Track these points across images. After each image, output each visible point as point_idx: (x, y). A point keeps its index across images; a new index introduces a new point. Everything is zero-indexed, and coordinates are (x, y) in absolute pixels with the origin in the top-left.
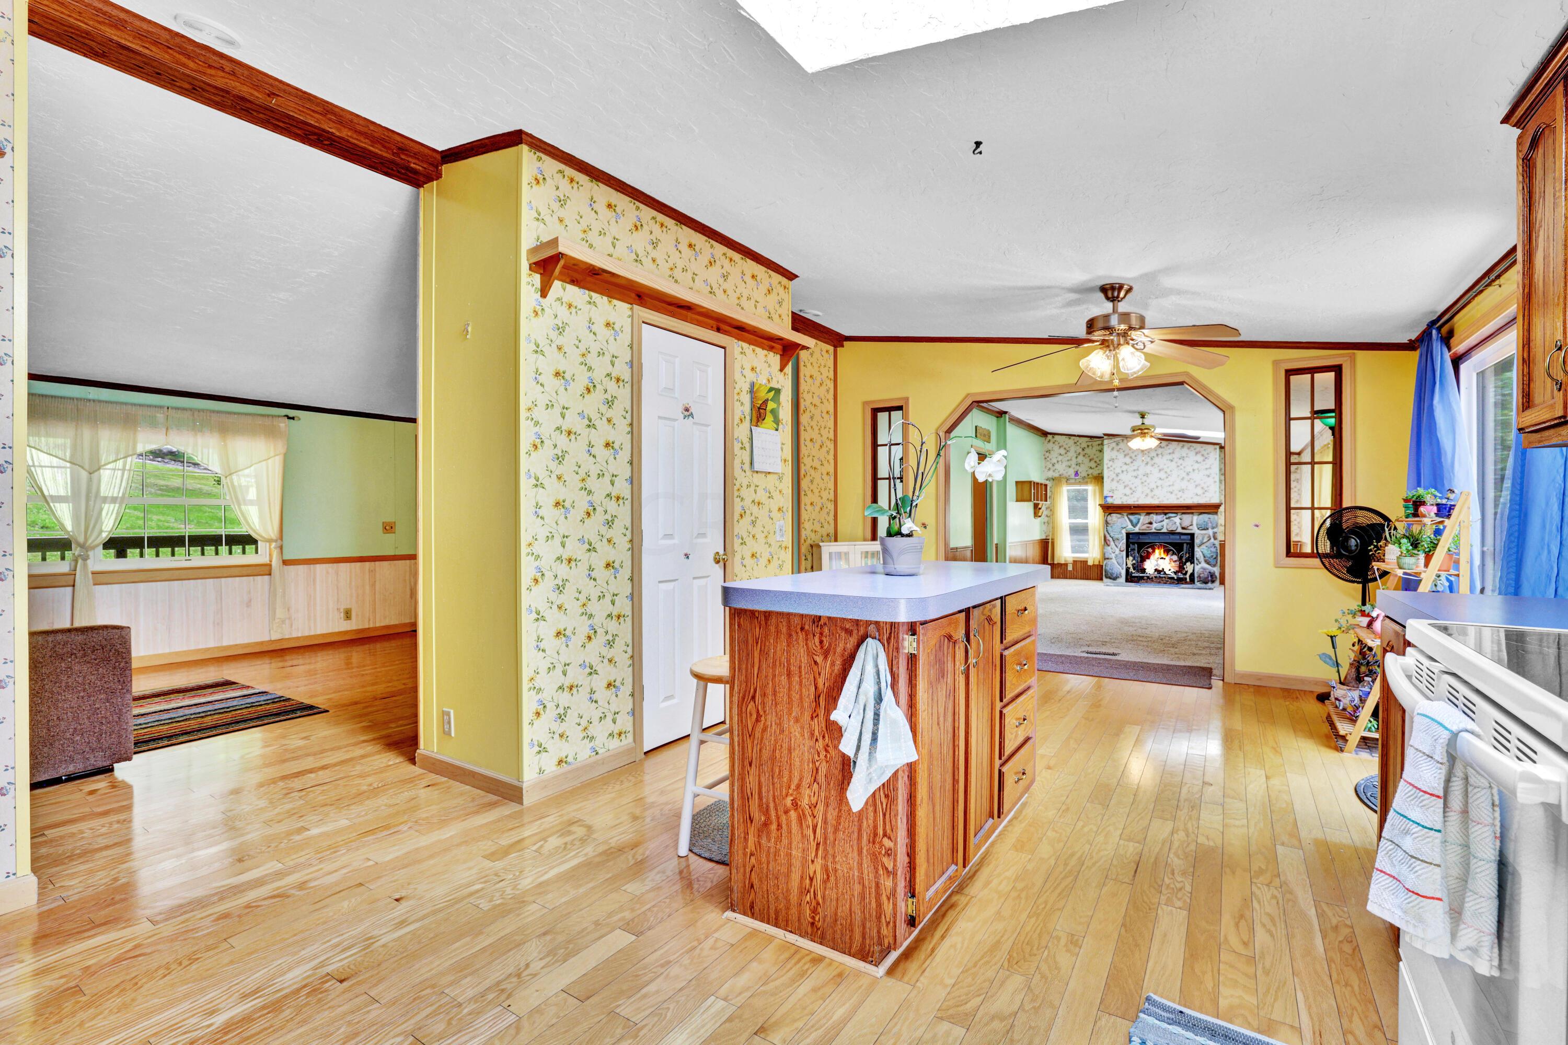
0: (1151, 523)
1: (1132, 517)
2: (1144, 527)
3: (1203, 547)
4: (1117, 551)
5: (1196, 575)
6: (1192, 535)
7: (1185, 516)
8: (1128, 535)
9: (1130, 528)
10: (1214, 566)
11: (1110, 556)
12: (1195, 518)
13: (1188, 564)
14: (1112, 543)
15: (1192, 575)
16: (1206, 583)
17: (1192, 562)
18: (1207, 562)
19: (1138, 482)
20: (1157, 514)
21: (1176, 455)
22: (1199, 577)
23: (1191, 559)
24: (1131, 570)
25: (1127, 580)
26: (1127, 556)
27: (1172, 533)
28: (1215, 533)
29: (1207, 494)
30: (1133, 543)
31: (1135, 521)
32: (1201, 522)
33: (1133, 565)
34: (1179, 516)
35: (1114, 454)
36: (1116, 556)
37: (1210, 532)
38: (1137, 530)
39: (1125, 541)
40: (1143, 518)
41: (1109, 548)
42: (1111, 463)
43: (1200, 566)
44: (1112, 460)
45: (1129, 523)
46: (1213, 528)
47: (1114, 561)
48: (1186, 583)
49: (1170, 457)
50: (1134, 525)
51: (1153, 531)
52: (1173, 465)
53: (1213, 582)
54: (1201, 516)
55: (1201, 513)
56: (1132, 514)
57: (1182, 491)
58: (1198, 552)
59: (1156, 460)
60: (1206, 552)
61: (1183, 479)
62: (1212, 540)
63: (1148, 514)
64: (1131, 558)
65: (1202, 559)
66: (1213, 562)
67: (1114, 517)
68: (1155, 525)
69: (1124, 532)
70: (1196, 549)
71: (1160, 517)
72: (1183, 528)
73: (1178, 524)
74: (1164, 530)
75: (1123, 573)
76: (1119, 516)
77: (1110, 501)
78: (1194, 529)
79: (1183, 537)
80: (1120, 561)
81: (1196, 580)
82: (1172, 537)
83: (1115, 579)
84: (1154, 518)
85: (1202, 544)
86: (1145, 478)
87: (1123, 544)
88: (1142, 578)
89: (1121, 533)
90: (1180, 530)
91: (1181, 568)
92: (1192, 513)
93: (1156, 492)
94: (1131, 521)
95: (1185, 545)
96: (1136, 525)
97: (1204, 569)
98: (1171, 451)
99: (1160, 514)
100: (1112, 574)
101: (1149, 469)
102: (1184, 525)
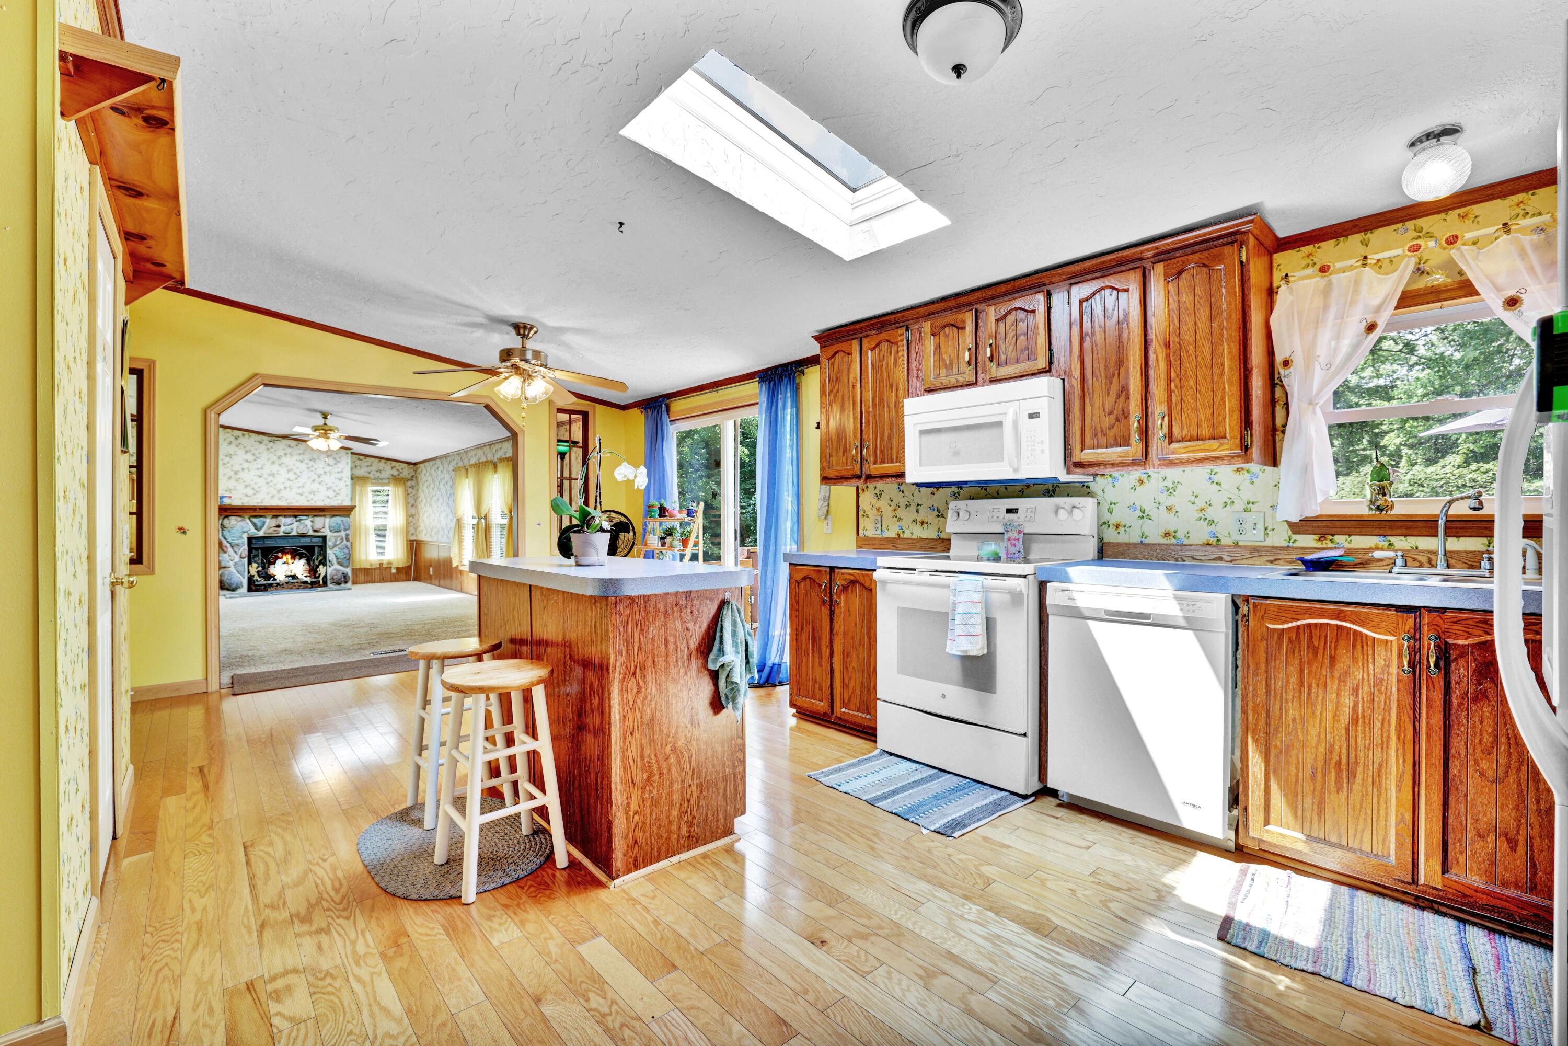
0: (279, 526)
1: (255, 520)
2: (271, 531)
3: (336, 549)
4: (237, 558)
5: (329, 577)
6: (324, 538)
7: (317, 519)
8: (250, 540)
9: (253, 531)
10: (347, 567)
11: (228, 565)
12: (327, 520)
13: (321, 567)
14: (230, 550)
15: (325, 577)
16: (339, 584)
17: (325, 565)
18: (340, 564)
19: (262, 482)
20: (285, 516)
21: (305, 457)
22: (332, 579)
23: (324, 562)
24: (256, 577)
25: (250, 590)
26: (250, 563)
27: (303, 536)
28: (347, 535)
29: (338, 497)
30: (257, 549)
31: (259, 524)
32: (333, 525)
33: (258, 572)
34: (310, 519)
35: (232, 449)
36: (236, 563)
37: (343, 534)
38: (261, 534)
39: (246, 547)
40: (269, 521)
41: (226, 555)
42: (228, 459)
43: (333, 568)
44: (230, 456)
45: (251, 527)
46: (345, 530)
47: (233, 569)
48: (320, 586)
49: (300, 457)
50: (258, 529)
51: (282, 534)
52: (305, 466)
53: (346, 582)
54: (334, 519)
55: (334, 516)
56: (255, 516)
57: (313, 493)
58: (331, 554)
59: (284, 460)
60: (339, 554)
61: (314, 481)
62: (345, 542)
63: (275, 516)
64: (255, 565)
65: (334, 561)
66: (345, 563)
67: (233, 521)
68: (283, 529)
69: (245, 536)
70: (328, 551)
71: (289, 520)
72: (315, 531)
73: (309, 527)
74: (294, 533)
75: (245, 582)
76: (239, 518)
77: (227, 501)
78: (326, 532)
79: (314, 540)
80: (240, 569)
81: (329, 582)
82: (302, 540)
83: (234, 590)
84: (283, 520)
85: (335, 545)
86: (271, 478)
87: (244, 550)
88: (271, 585)
89: (241, 537)
90: (311, 533)
91: (313, 571)
92: (324, 516)
93: (284, 493)
94: (255, 525)
95: (316, 549)
96: (261, 528)
97: (337, 570)
98: (301, 451)
99: (290, 516)
100: (230, 585)
101: (275, 468)
102: (315, 528)
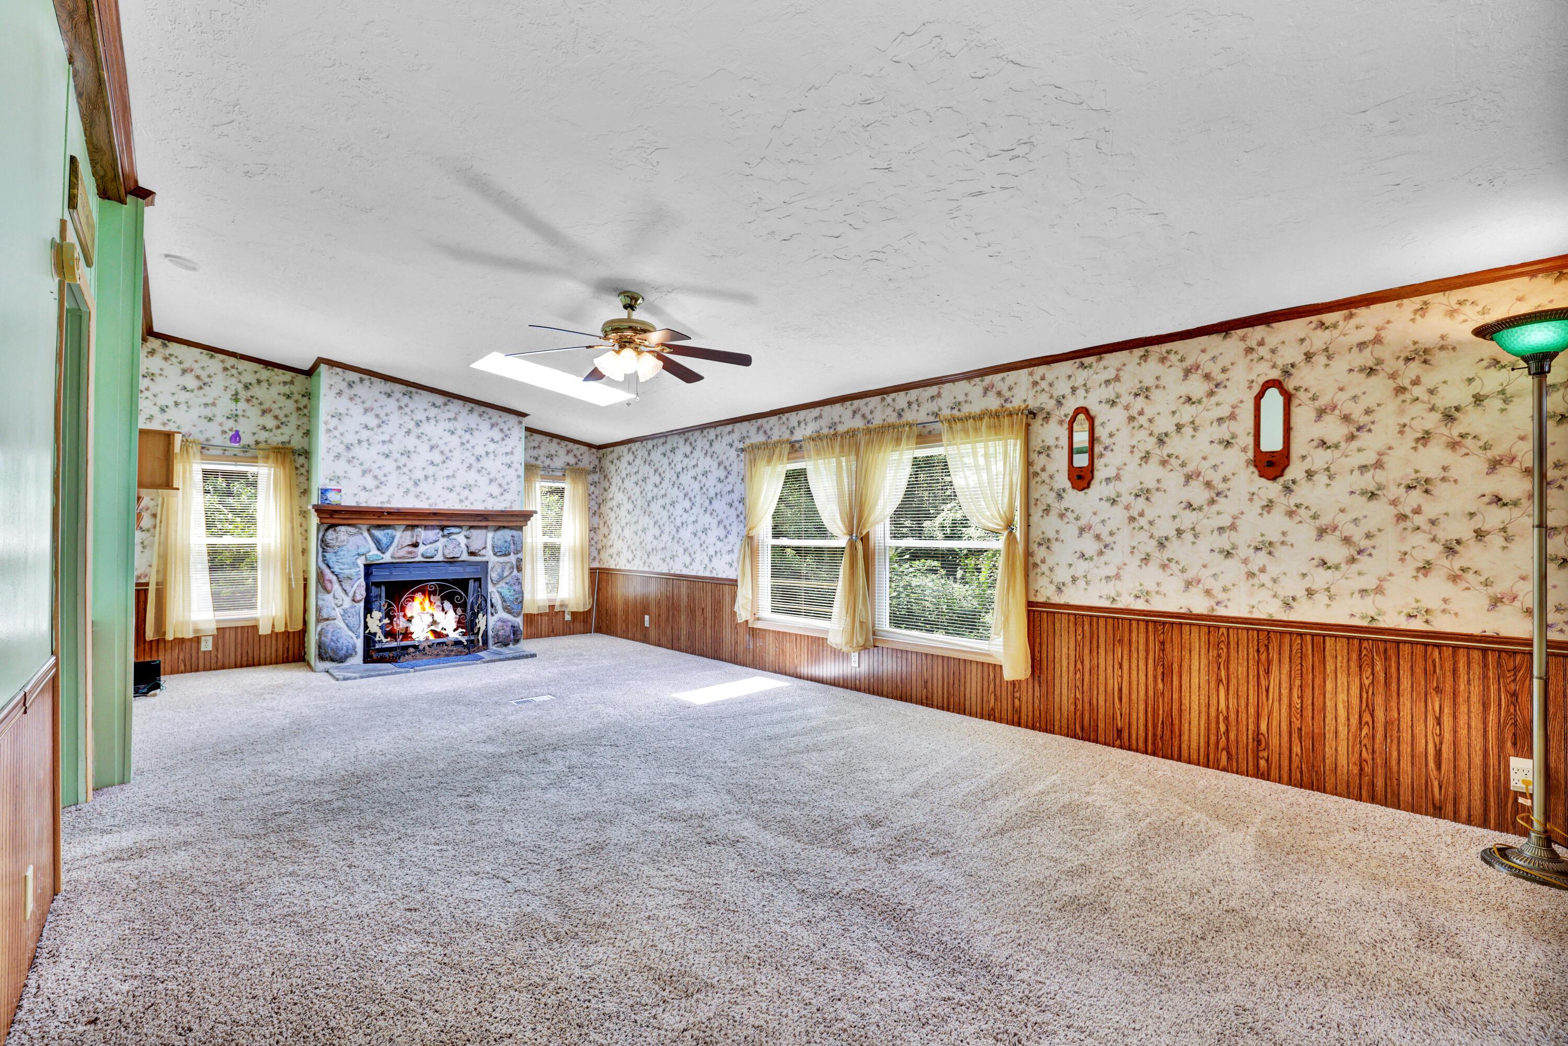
0: (415, 545)
1: (378, 533)
2: (402, 553)
3: (502, 584)
4: (347, 603)
5: (490, 633)
6: (484, 565)
7: (474, 532)
8: (369, 568)
9: (374, 554)
10: (519, 615)
11: (333, 614)
12: (490, 534)
13: (478, 616)
14: (336, 586)
15: (485, 636)
16: (506, 646)
17: (484, 613)
18: (507, 610)
19: (389, 464)
20: (426, 527)
21: (460, 425)
22: (497, 636)
23: (482, 605)
24: (376, 636)
25: (368, 658)
26: (367, 609)
27: (452, 561)
28: (521, 560)
29: (506, 495)
30: (378, 585)
31: (384, 541)
32: (500, 543)
33: (379, 624)
34: (464, 533)
35: (340, 405)
36: (345, 611)
37: (513, 559)
38: (387, 558)
39: (362, 580)
40: (402, 536)
41: (329, 597)
42: (333, 423)
43: (496, 617)
45: (372, 545)
46: (518, 552)
47: (340, 623)
48: (475, 650)
49: (450, 425)
50: (381, 549)
51: (420, 559)
52: (454, 441)
53: (516, 642)
54: (500, 533)
55: (499, 527)
56: (379, 527)
57: (468, 486)
58: (494, 593)
59: (427, 428)
60: (506, 592)
62: (517, 571)
63: (412, 527)
64: (373, 612)
65: (500, 605)
66: (517, 609)
67: (342, 535)
68: (422, 549)
69: (361, 562)
70: (490, 588)
71: (432, 534)
72: (472, 554)
73: (461, 546)
74: (439, 558)
75: (359, 644)
76: (350, 529)
77: (333, 499)
78: (488, 555)
79: (468, 569)
80: (354, 620)
81: (491, 641)
82: (451, 569)
83: (342, 659)
84: (423, 535)
85: (502, 578)
86: (404, 459)
87: (359, 587)
88: (404, 650)
89: (355, 565)
90: (465, 557)
92: (486, 527)
93: (423, 486)
94: (377, 542)
95: (471, 583)
96: (386, 547)
97: (504, 621)
98: (452, 415)
99: (433, 527)
100: (336, 650)
101: (411, 442)
102: (472, 549)
